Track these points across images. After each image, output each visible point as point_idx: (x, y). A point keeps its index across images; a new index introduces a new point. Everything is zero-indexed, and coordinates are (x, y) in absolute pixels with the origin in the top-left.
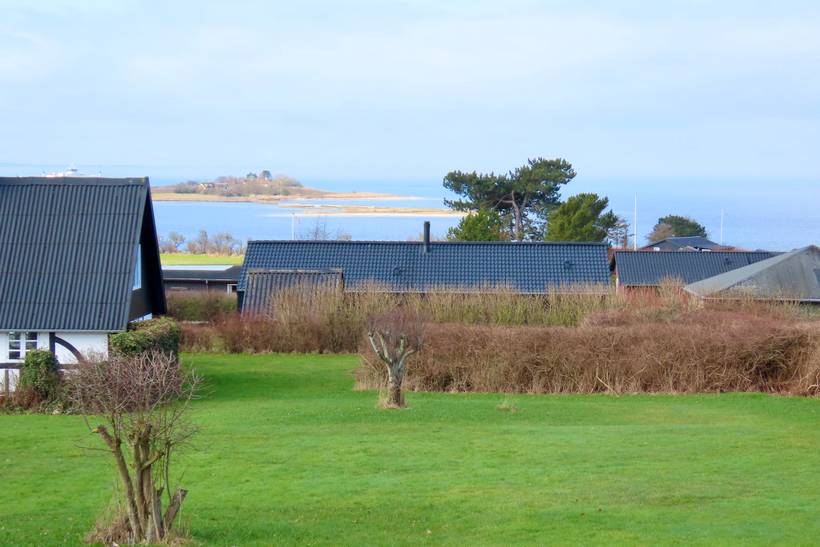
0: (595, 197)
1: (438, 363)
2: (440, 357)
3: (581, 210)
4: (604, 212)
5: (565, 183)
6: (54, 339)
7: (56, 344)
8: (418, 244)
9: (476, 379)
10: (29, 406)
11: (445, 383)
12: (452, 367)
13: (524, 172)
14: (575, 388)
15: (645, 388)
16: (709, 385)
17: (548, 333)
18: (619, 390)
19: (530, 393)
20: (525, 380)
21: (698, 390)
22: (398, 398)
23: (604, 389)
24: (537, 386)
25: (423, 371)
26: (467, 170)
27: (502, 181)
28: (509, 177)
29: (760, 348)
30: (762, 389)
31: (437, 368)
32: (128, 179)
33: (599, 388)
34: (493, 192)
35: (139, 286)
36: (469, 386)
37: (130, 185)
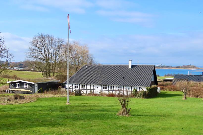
1: (196, 93)
2: (197, 92)
6: (140, 88)
7: (140, 89)
8: (201, 75)
9: (202, 96)
10: (133, 97)
11: (197, 96)
12: (199, 94)
22: (186, 98)
25: (194, 94)
31: (196, 94)
35: (153, 81)
36: (201, 97)
37: (151, 66)
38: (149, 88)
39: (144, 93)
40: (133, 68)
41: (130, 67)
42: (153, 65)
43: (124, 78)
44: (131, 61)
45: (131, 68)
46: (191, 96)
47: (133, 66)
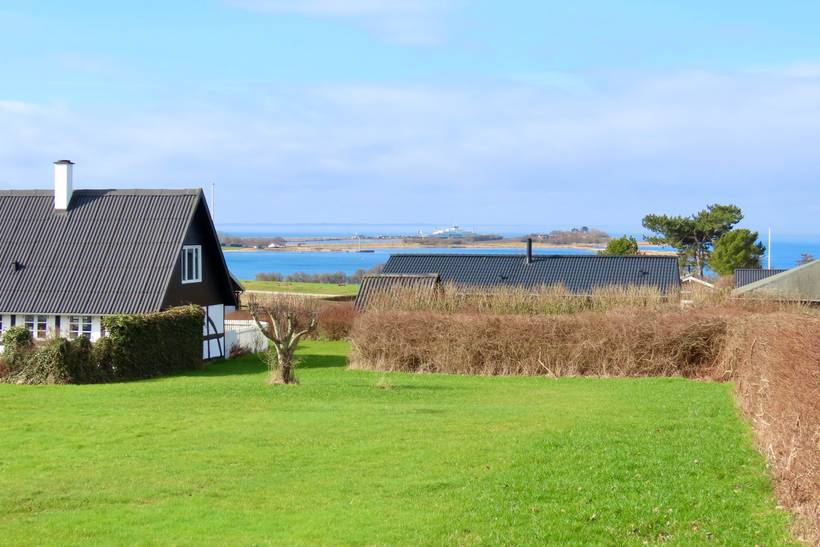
0: (748, 232)
1: (409, 346)
2: (412, 342)
3: (736, 242)
4: (756, 243)
5: (736, 223)
9: (437, 361)
11: (414, 363)
12: (418, 350)
13: (703, 215)
14: (520, 371)
15: (582, 372)
16: (639, 369)
17: (498, 320)
18: (558, 372)
19: (482, 374)
20: (478, 362)
21: (628, 374)
22: (287, 376)
23: (546, 372)
24: (489, 367)
25: (395, 354)
26: (659, 214)
27: (686, 223)
28: (692, 219)
29: (685, 335)
30: (686, 374)
31: (408, 351)
32: (186, 190)
33: (542, 371)
34: (678, 231)
35: (200, 280)
36: (433, 368)
37: (186, 195)
38: (120, 318)
39: (62, 349)
40: (77, 211)
41: (61, 202)
42: (198, 187)
43: (18, 267)
44: (65, 167)
45: (68, 209)
46: (381, 362)
47: (79, 198)
